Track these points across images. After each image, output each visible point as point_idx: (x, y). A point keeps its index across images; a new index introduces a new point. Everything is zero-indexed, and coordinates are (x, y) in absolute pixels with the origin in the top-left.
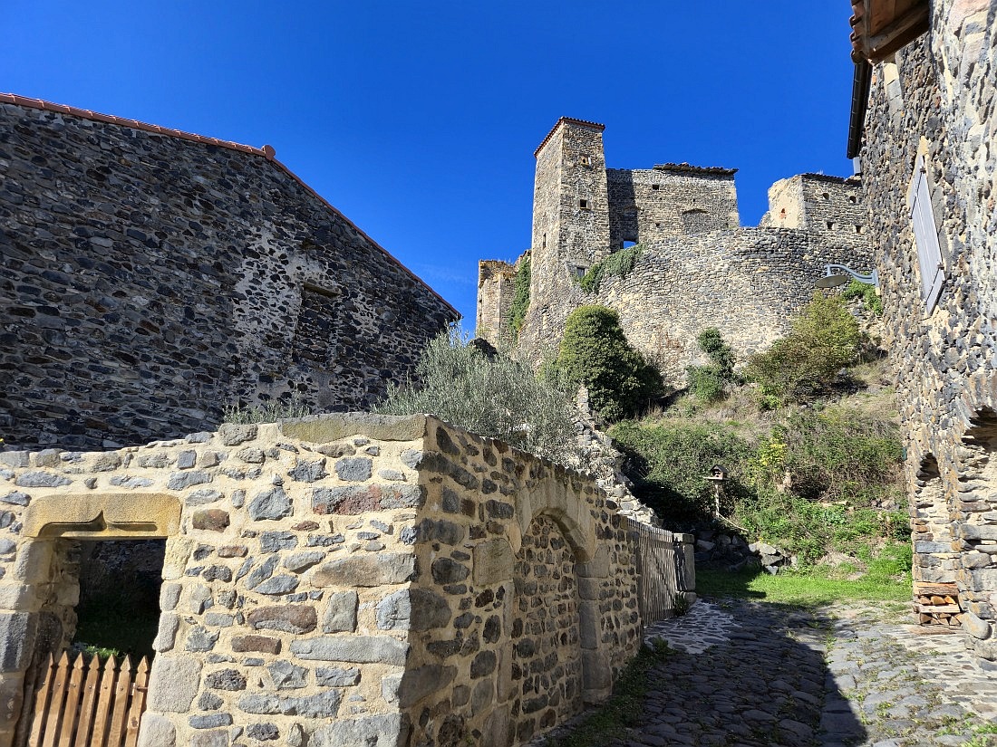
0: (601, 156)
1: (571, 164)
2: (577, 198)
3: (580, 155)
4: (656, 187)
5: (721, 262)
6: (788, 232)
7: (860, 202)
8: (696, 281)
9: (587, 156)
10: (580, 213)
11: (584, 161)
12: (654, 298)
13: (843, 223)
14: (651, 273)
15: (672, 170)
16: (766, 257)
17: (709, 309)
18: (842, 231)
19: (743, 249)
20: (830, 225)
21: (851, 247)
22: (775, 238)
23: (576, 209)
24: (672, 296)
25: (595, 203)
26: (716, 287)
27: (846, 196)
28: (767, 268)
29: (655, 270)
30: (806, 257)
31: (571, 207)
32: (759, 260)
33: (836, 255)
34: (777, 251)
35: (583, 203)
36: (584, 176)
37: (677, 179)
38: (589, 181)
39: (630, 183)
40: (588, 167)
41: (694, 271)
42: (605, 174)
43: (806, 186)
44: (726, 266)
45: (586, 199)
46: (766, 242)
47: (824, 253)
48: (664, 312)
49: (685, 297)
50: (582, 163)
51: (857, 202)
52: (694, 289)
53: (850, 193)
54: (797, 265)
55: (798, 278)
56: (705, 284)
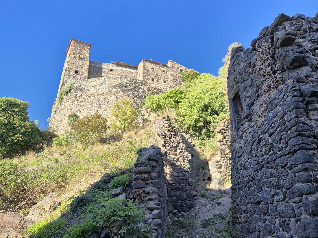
0: (88, 55)
1: (73, 56)
2: (74, 69)
3: (78, 53)
4: (111, 70)
5: (104, 90)
6: (134, 80)
7: (166, 73)
8: (93, 97)
9: (81, 54)
10: (74, 75)
11: (80, 56)
12: (75, 104)
13: (159, 79)
14: (76, 93)
15: (118, 65)
16: (123, 89)
17: (96, 109)
18: (158, 82)
19: (114, 85)
20: (153, 80)
21: (161, 88)
22: (128, 82)
23: (72, 73)
24: (83, 103)
25: (82, 72)
26: (101, 100)
27: (161, 70)
28: (122, 93)
29: (78, 92)
30: (140, 90)
31: (70, 72)
32: (119, 90)
33: (154, 91)
34: (128, 87)
35: (76, 72)
36: (78, 61)
37: (120, 68)
38: (80, 63)
39: (101, 68)
40: (81, 58)
41: (93, 93)
42: (88, 62)
43: (145, 64)
44: (106, 92)
45: (78, 70)
46: (124, 83)
47: (148, 90)
48: (78, 110)
49: (88, 104)
50: (78, 56)
51: (165, 73)
52: (92, 101)
53: (163, 69)
54: (136, 93)
55: (135, 98)
56: (96, 99)
